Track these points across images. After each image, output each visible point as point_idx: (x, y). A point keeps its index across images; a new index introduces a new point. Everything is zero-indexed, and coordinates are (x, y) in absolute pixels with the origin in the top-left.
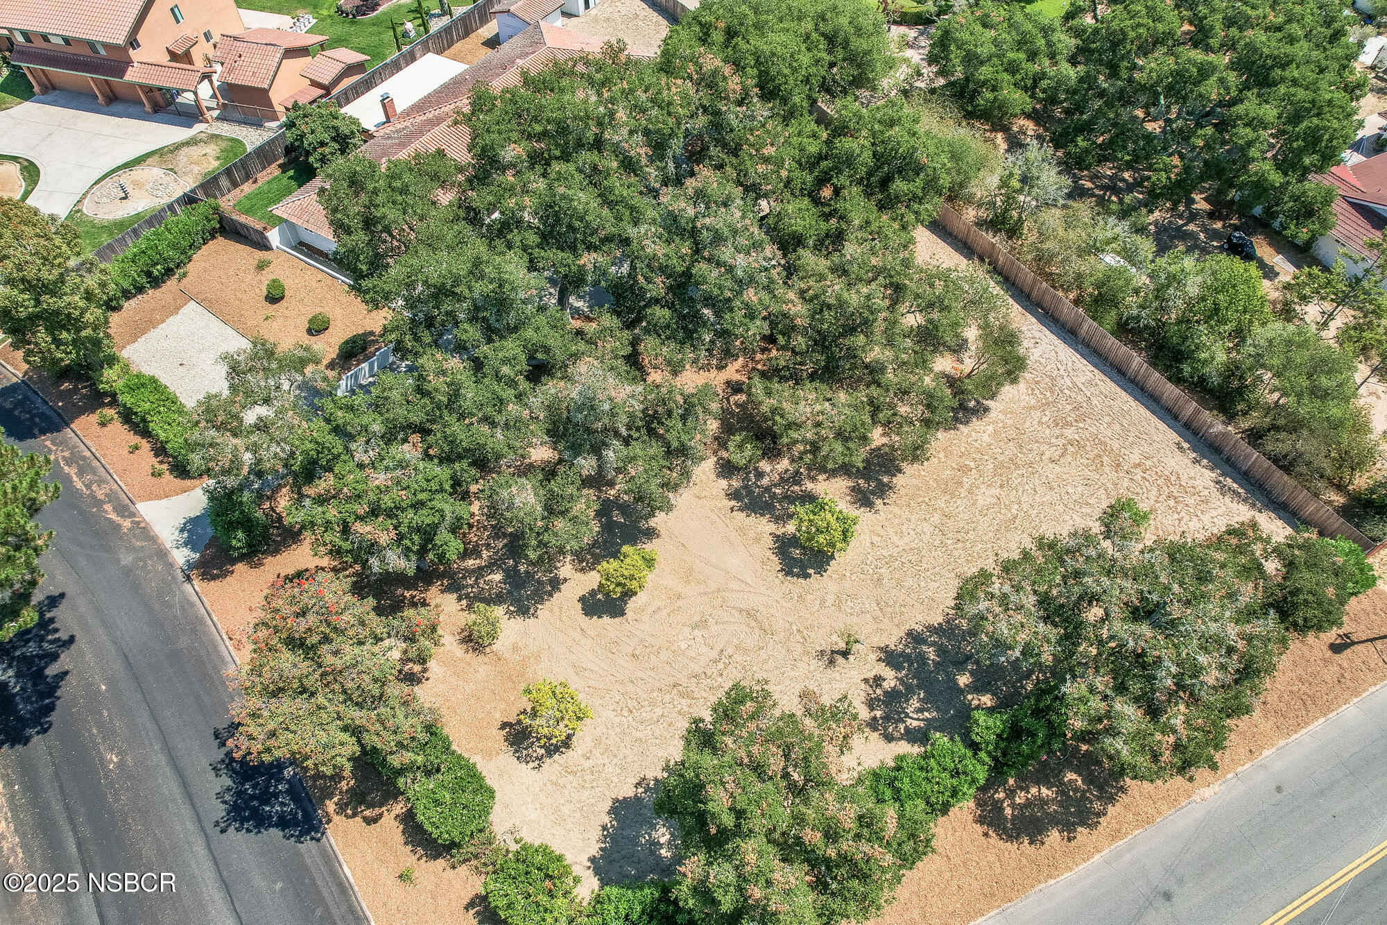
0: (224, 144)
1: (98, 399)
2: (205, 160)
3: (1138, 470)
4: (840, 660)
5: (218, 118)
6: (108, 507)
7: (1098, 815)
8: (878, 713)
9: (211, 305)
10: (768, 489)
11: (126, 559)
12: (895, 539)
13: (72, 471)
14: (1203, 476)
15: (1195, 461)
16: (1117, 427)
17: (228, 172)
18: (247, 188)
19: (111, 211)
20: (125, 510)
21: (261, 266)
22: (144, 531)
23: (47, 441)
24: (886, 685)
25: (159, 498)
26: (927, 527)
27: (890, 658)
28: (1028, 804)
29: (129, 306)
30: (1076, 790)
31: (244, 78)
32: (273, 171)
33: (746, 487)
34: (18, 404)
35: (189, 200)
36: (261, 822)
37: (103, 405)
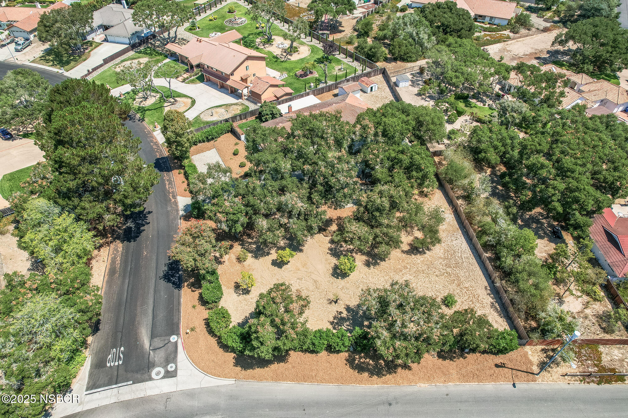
0: (244, 107)
1: (181, 167)
2: (237, 110)
3: (465, 290)
4: (333, 303)
5: (247, 99)
6: (171, 195)
7: (383, 375)
8: (335, 321)
9: (219, 151)
10: (341, 251)
11: (169, 209)
12: (370, 278)
13: (167, 183)
14: (489, 300)
15: (489, 294)
16: (467, 274)
17: (240, 116)
18: (244, 121)
19: (207, 118)
20: (174, 197)
21: (236, 144)
22: (176, 203)
23: (165, 174)
24: (342, 315)
25: (183, 196)
26: (382, 279)
27: (348, 309)
28: (364, 363)
29: (199, 145)
30: (381, 366)
31: (256, 90)
32: (253, 118)
33: (335, 248)
34: (163, 162)
35: (227, 121)
36: (169, 281)
37: (181, 169)
